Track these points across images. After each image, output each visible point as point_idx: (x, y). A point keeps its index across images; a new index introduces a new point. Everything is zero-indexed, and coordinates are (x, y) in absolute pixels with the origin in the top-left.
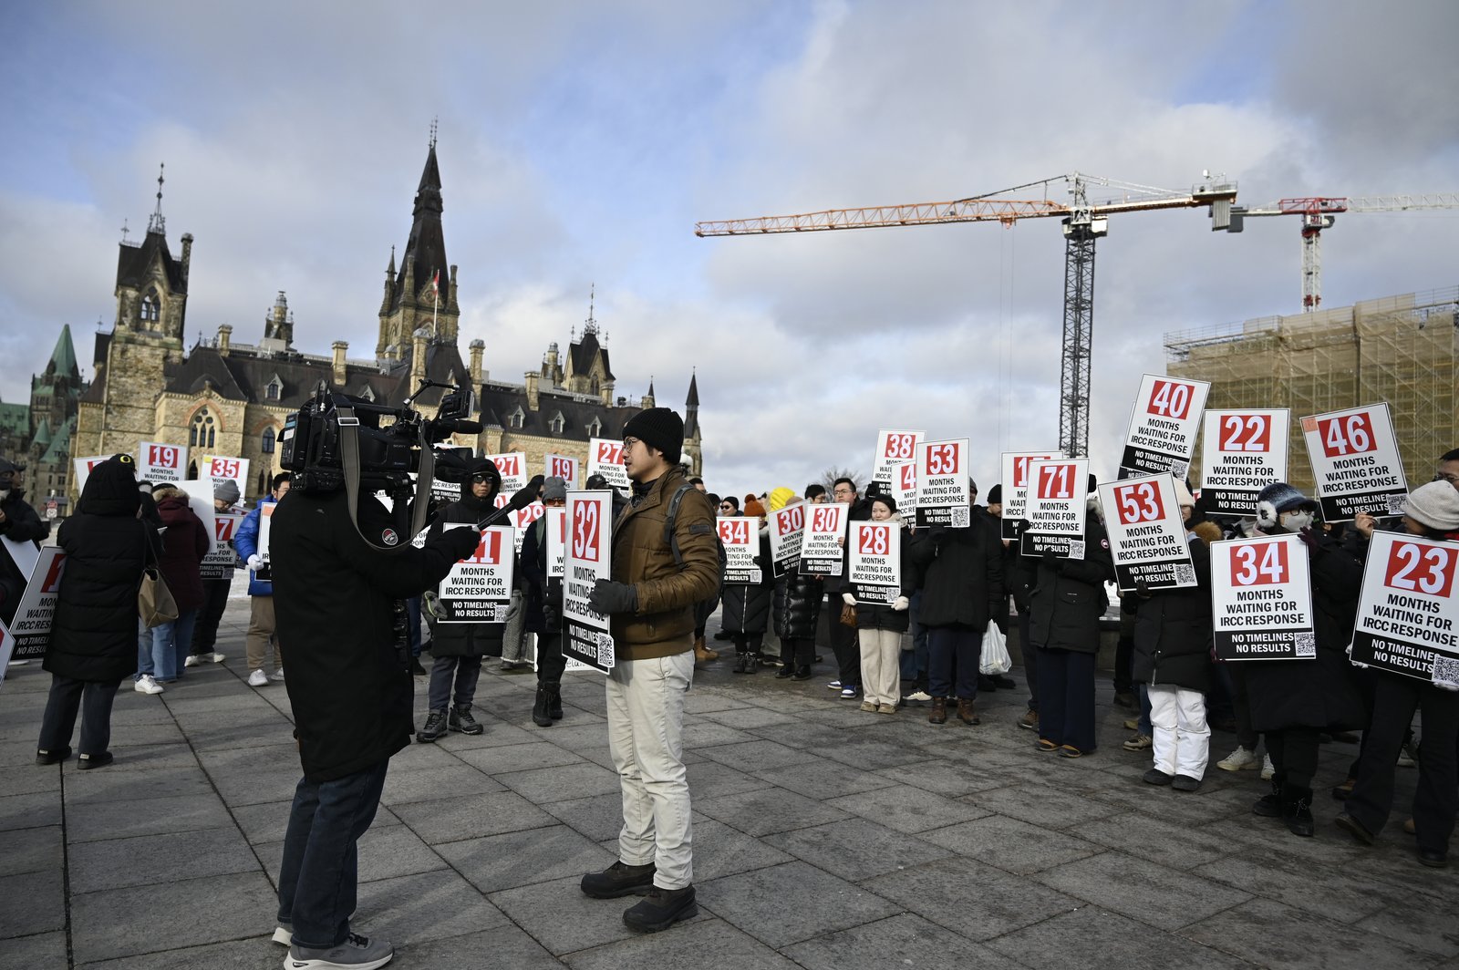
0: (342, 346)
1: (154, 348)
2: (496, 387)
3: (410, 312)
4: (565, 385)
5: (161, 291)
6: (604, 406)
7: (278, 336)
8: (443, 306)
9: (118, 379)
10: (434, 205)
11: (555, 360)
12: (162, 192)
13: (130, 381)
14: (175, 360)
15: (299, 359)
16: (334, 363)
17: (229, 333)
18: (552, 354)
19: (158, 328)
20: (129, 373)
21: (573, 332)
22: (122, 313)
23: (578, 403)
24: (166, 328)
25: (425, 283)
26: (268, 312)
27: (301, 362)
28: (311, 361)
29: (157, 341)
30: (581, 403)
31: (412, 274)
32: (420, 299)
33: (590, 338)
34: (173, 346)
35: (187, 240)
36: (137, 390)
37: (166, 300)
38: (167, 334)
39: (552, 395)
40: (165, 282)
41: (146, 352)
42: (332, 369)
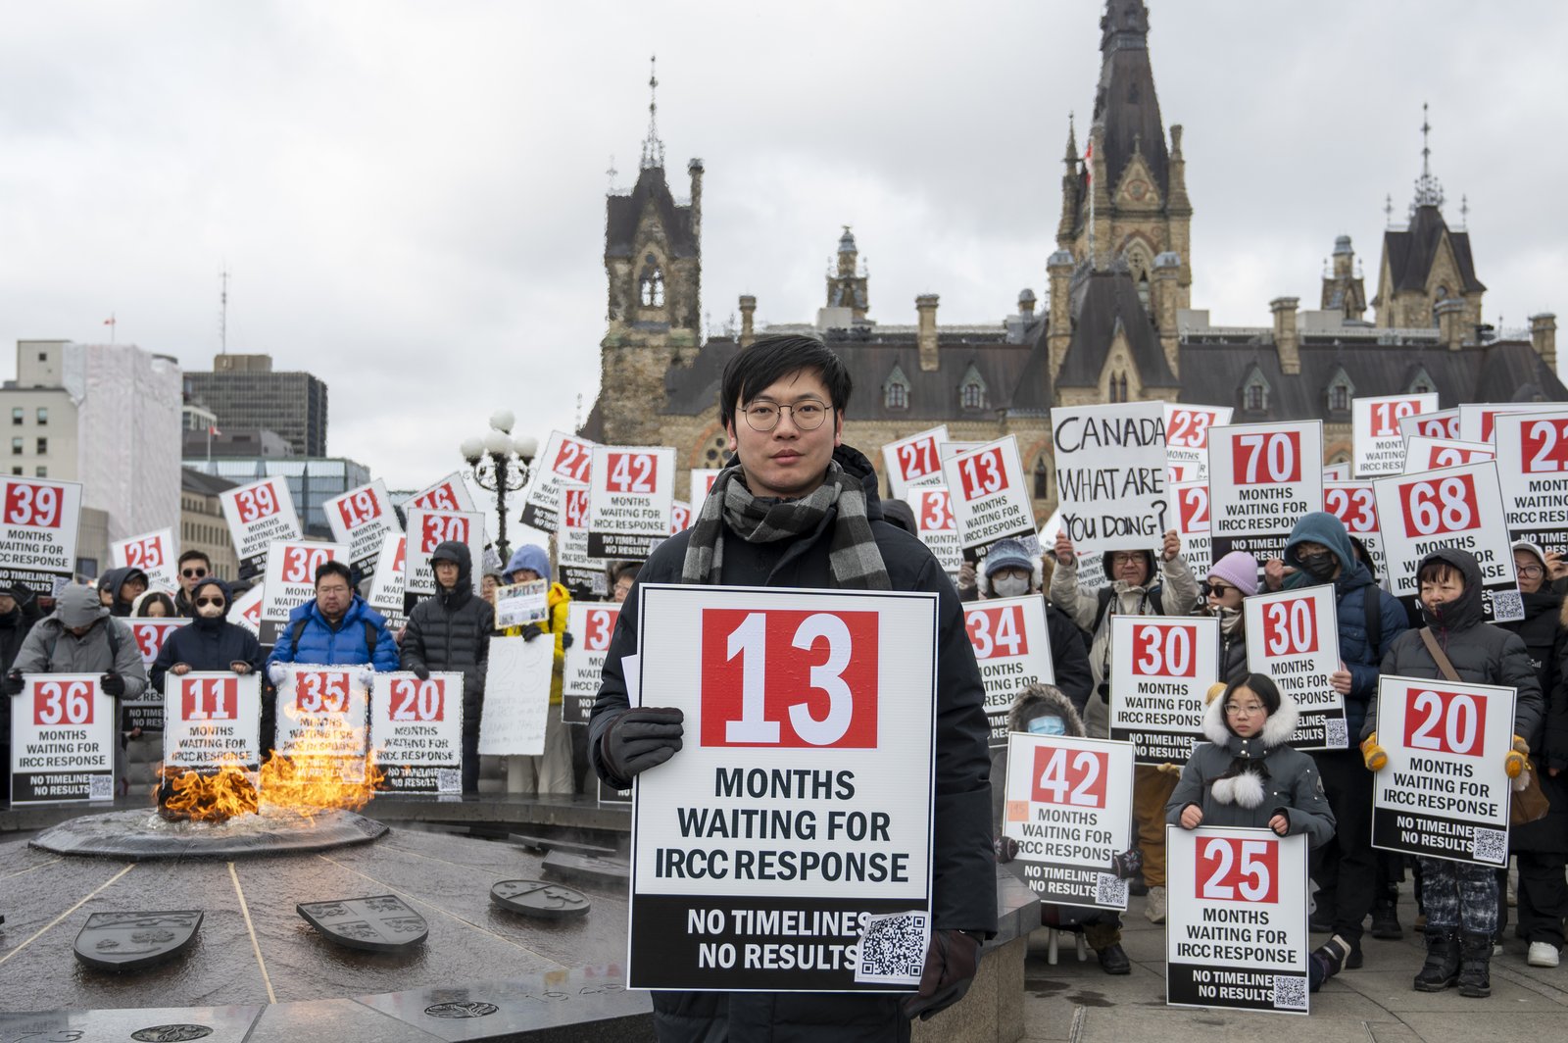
0: (927, 304)
1: (656, 349)
2: (1215, 338)
3: (1106, 223)
4: (1370, 315)
5: (662, 259)
6: (1445, 347)
7: (844, 303)
8: (1161, 202)
9: (613, 404)
10: (1132, 22)
11: (1344, 269)
12: (657, 103)
13: (629, 404)
14: (688, 362)
15: (864, 336)
16: (919, 334)
17: (753, 308)
18: (1344, 258)
19: (661, 317)
20: (627, 394)
21: (1389, 209)
22: (613, 302)
23: (1385, 348)
24: (673, 315)
25: (1124, 168)
26: (827, 265)
27: (865, 339)
28: (886, 337)
29: (662, 336)
30: (1393, 348)
31: (1101, 156)
32: (1118, 198)
33: (1428, 215)
34: (686, 343)
35: (696, 169)
36: (638, 416)
37: (669, 271)
38: (674, 323)
39: (1331, 340)
40: (665, 242)
41: (647, 356)
42: (916, 346)
